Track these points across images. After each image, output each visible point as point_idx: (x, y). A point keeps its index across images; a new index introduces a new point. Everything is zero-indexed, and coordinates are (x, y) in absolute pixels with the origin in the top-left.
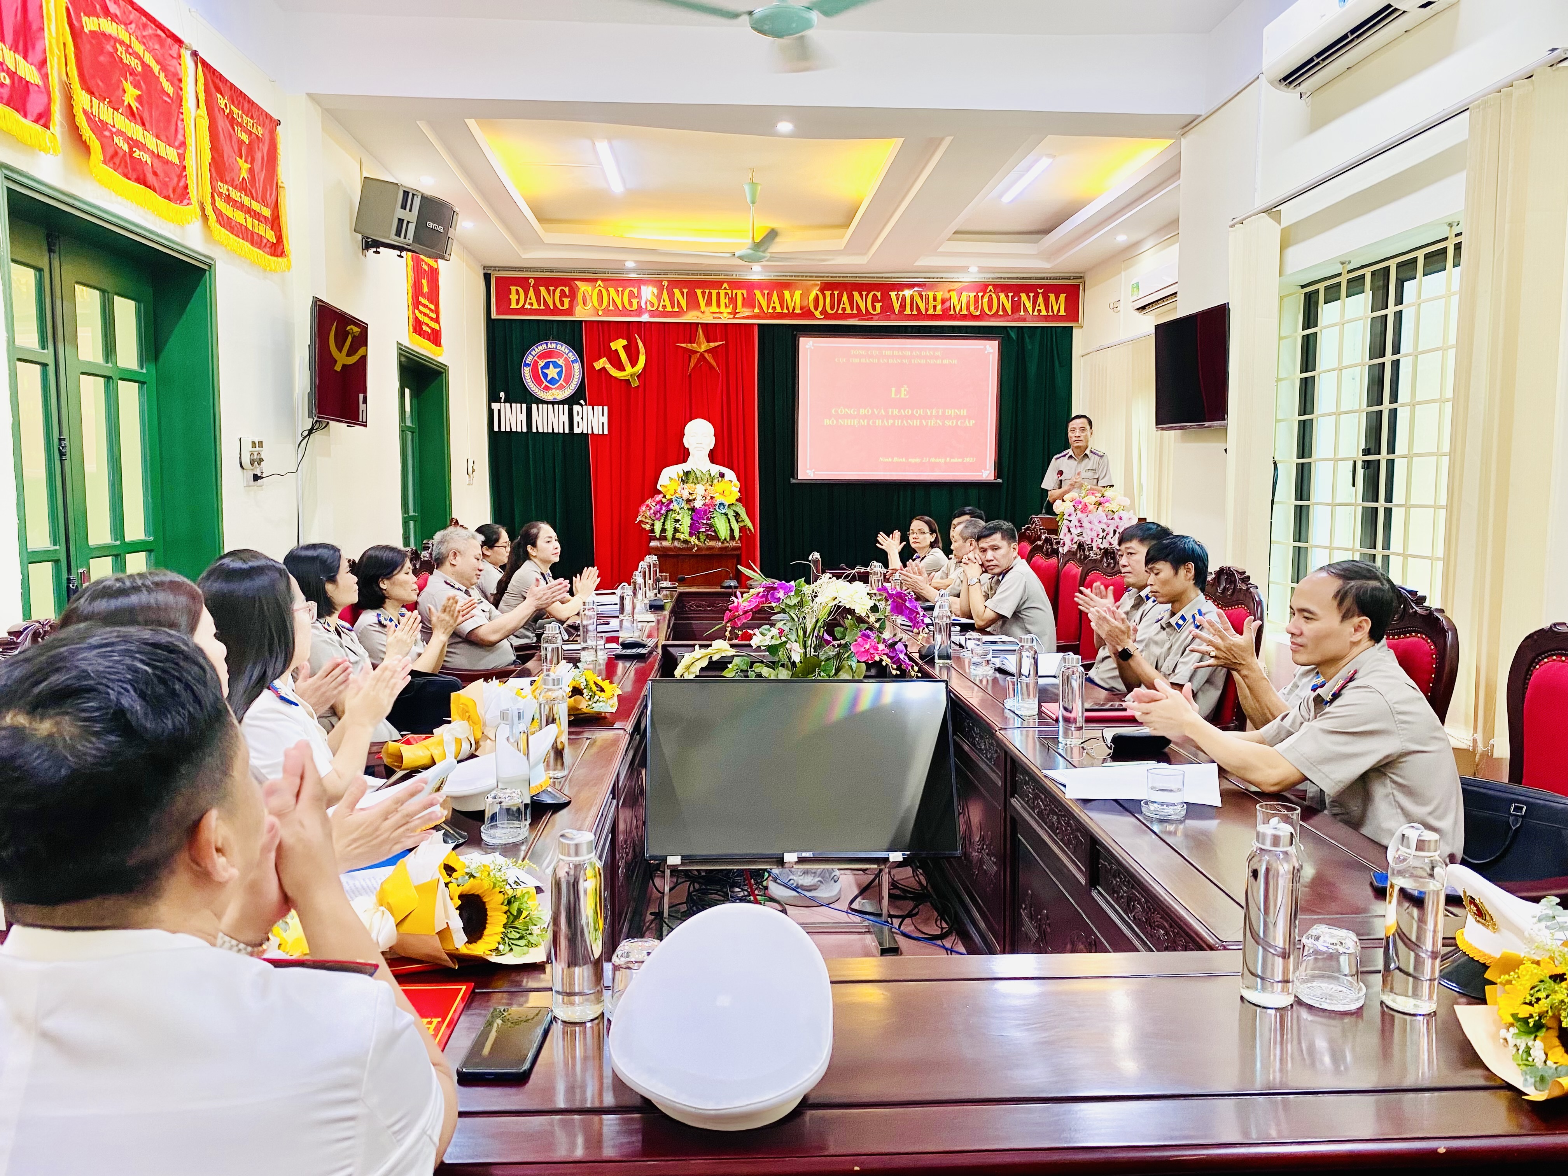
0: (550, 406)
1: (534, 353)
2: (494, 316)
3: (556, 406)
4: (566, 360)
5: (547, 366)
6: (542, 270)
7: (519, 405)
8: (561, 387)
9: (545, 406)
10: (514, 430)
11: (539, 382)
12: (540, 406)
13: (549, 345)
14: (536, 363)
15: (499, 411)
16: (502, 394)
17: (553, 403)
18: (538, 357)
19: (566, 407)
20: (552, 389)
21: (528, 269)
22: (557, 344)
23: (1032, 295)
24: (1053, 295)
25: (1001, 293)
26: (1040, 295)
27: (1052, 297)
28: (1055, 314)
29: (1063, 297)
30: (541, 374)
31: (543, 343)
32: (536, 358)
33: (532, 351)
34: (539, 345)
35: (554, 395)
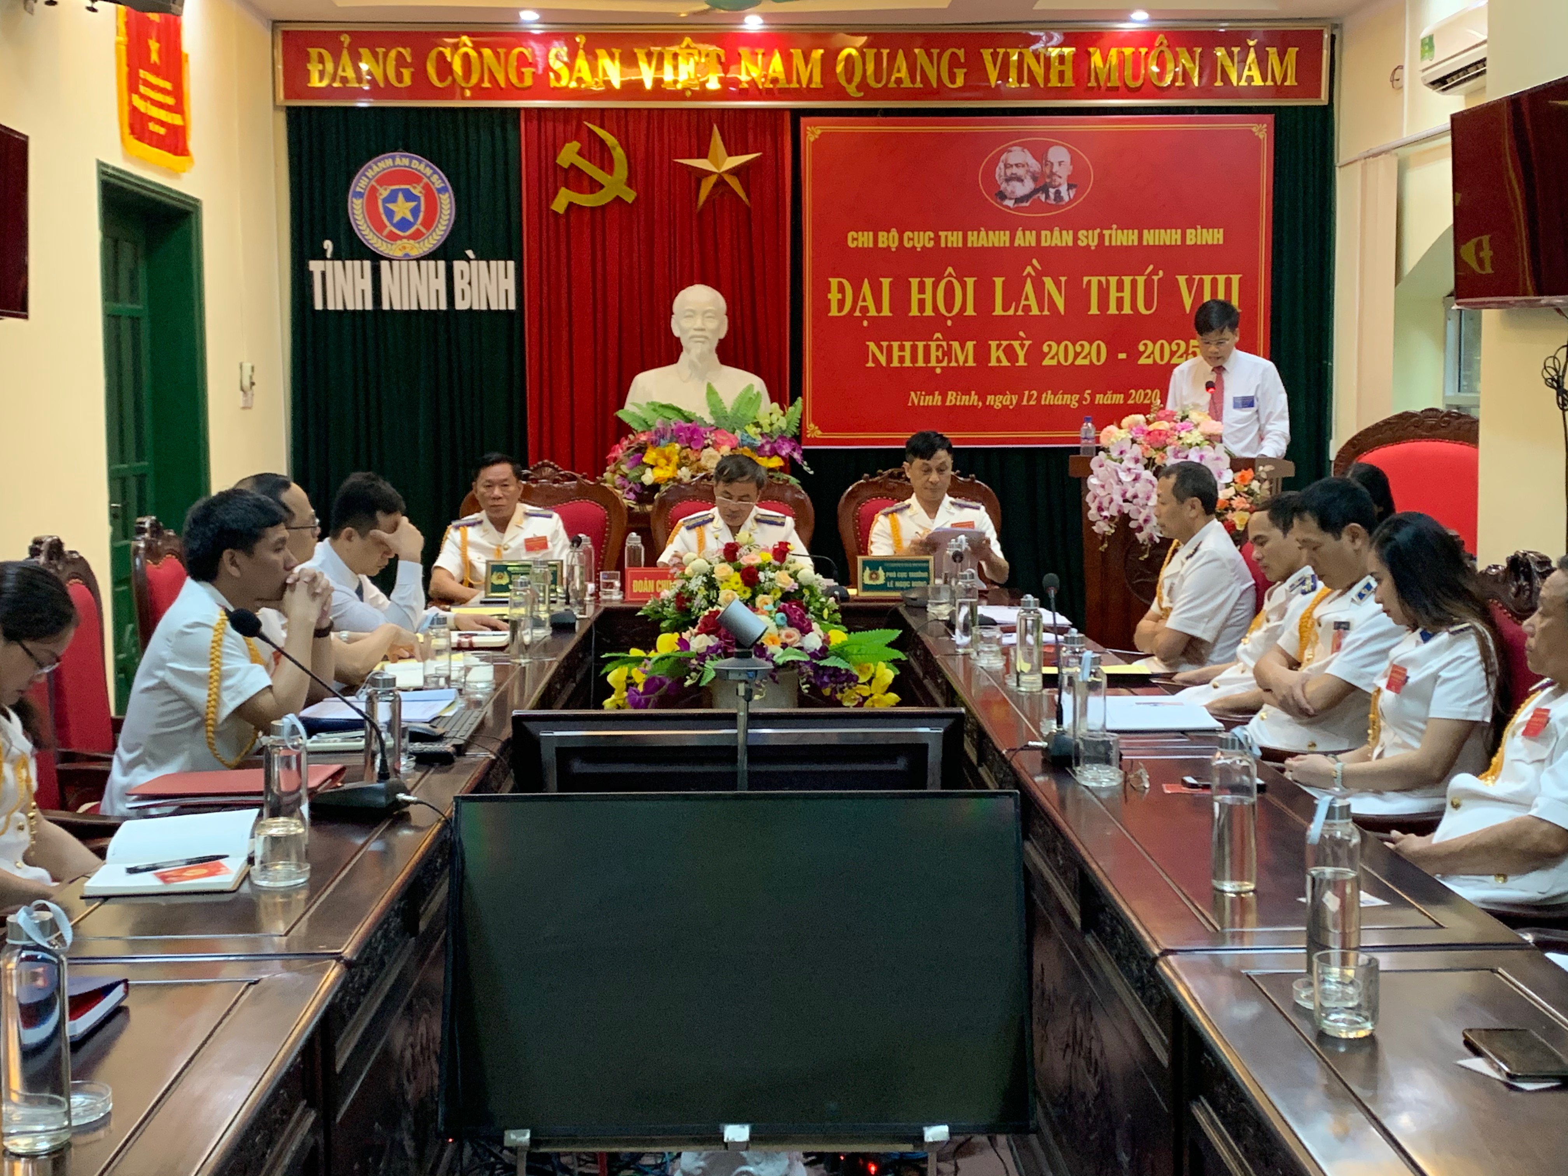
1: (370, 174)
3: (423, 264)
4: (427, 185)
5: (392, 198)
7: (357, 264)
8: (417, 236)
9: (404, 265)
10: (349, 307)
11: (379, 227)
13: (398, 161)
14: (373, 191)
15: (324, 274)
18: (378, 181)
20: (401, 238)
22: (410, 158)
23: (1236, 50)
24: (1275, 49)
25: (1181, 46)
26: (1252, 50)
27: (1272, 51)
28: (1279, 83)
29: (1292, 52)
30: (381, 210)
31: (387, 158)
32: (373, 183)
33: (366, 170)
34: (380, 161)
35: (405, 248)
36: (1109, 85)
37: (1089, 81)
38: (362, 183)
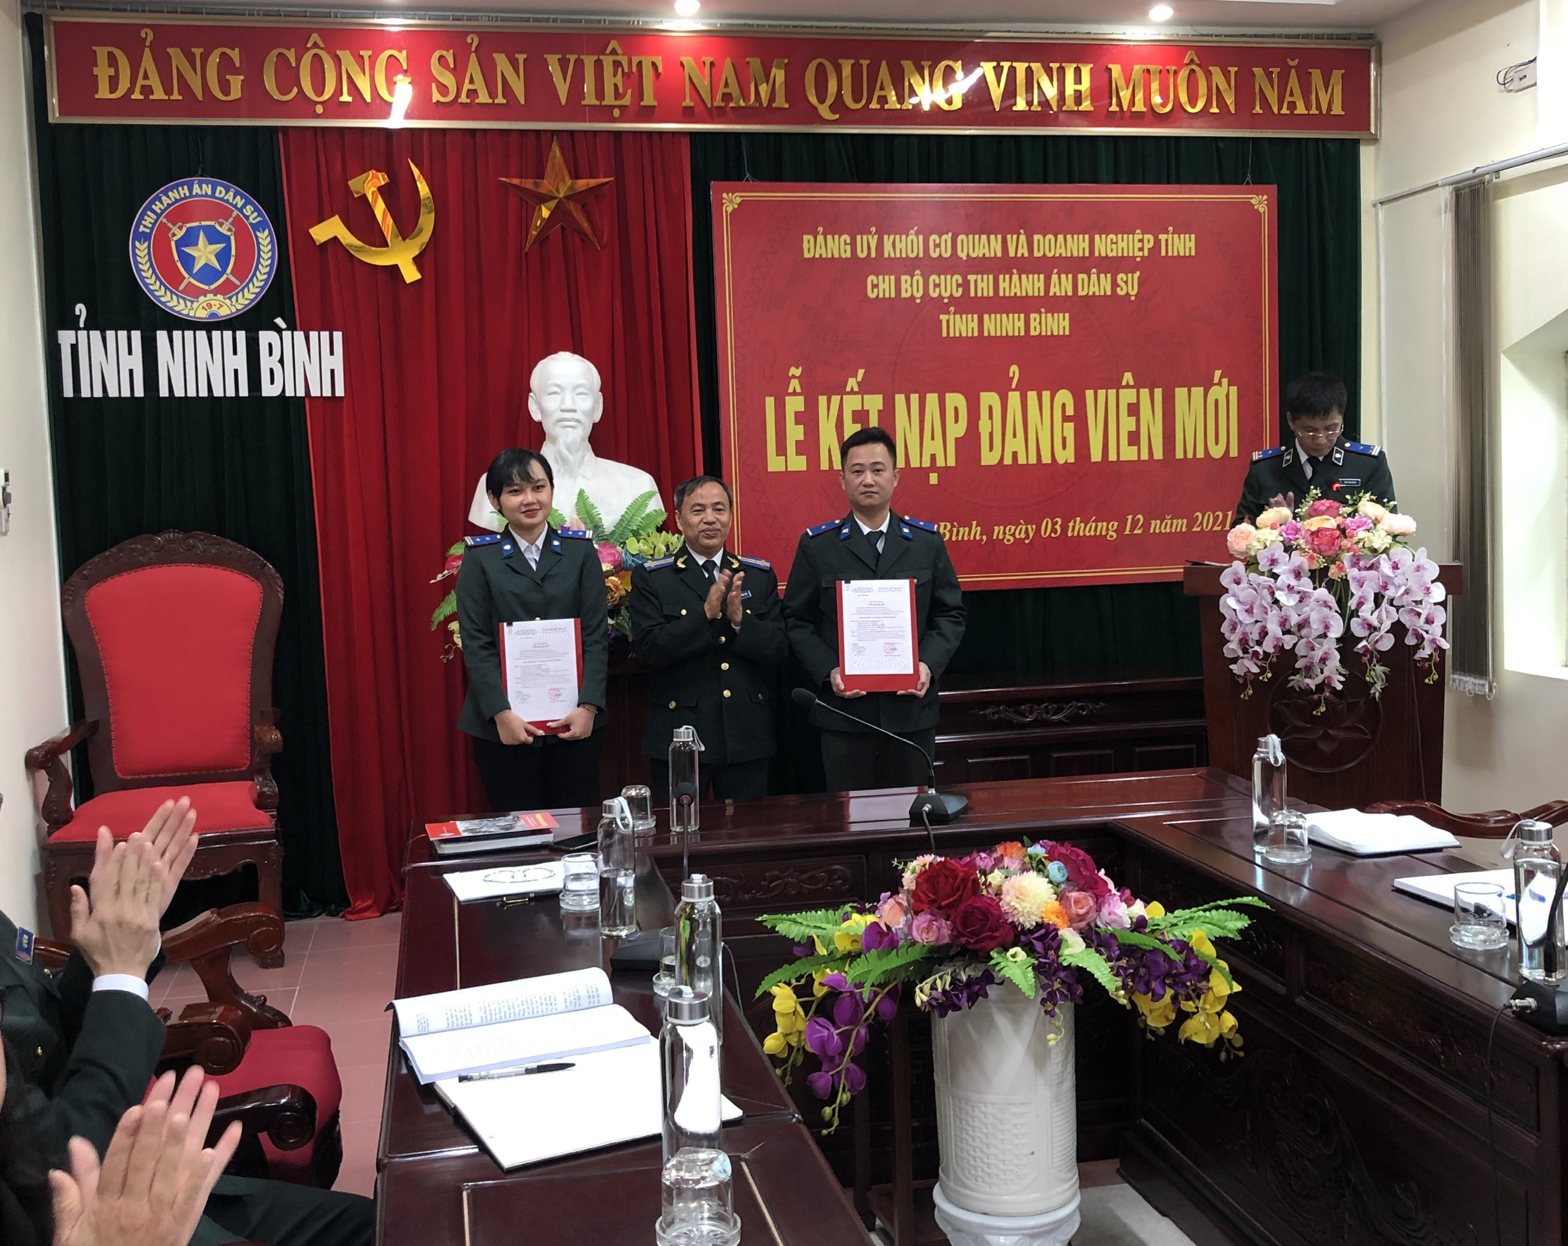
0: (202, 335)
1: (158, 207)
3: (216, 334)
4: (238, 223)
5: (190, 239)
6: (171, 8)
7: (122, 334)
8: (227, 289)
9: (189, 334)
10: (113, 393)
11: (172, 279)
12: (177, 334)
13: (196, 189)
14: (163, 231)
15: (74, 348)
16: (81, 309)
17: (209, 326)
18: (170, 217)
19: (241, 335)
20: (205, 293)
21: (138, 6)
22: (213, 185)
23: (1276, 70)
24: (1318, 71)
25: (1213, 65)
26: (1293, 71)
27: (1316, 75)
28: (1324, 112)
29: (1337, 75)
30: (176, 258)
31: (182, 184)
32: (163, 219)
33: (153, 202)
34: (171, 189)
35: (210, 306)
36: (1133, 110)
37: (1111, 105)
38: (149, 220)
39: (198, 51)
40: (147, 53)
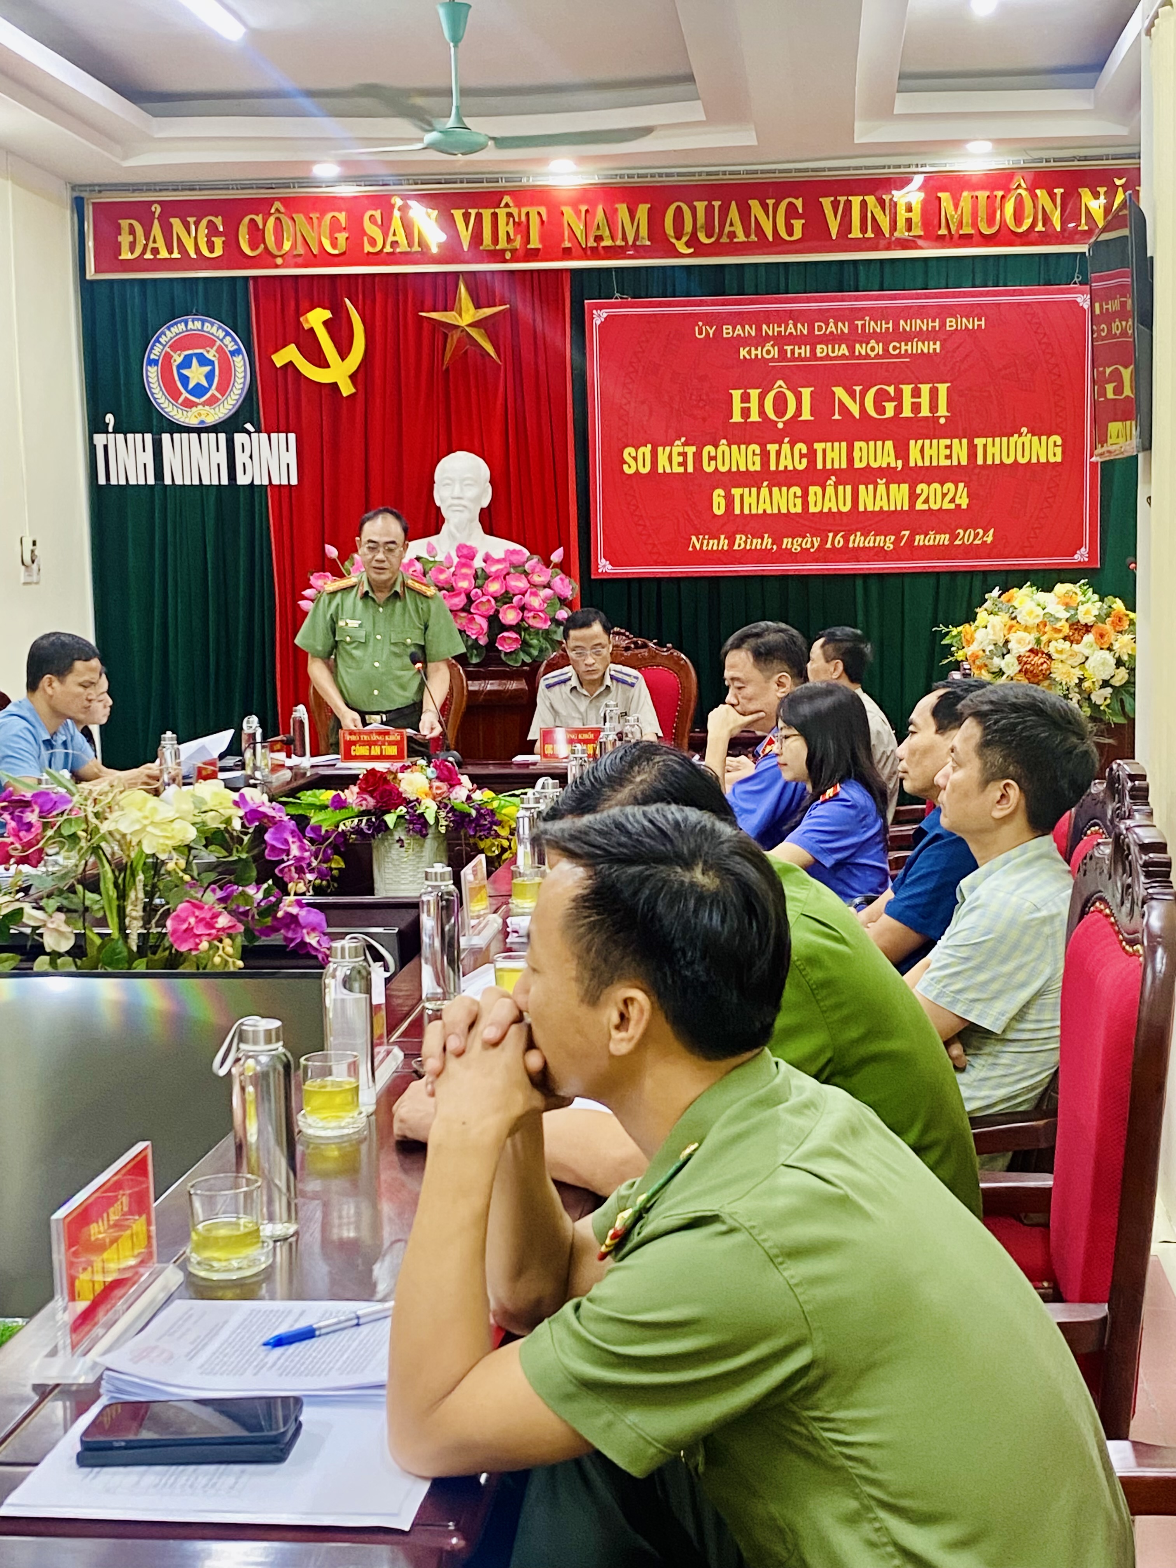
0: (194, 436)
1: (164, 340)
2: (91, 274)
4: (220, 350)
5: (186, 363)
6: (176, 187)
7: (139, 436)
8: (212, 402)
10: (132, 482)
11: (173, 393)
12: (177, 437)
13: (192, 325)
14: (168, 358)
15: (105, 448)
16: (110, 418)
17: (199, 431)
18: (170, 347)
19: (222, 437)
20: (196, 405)
21: (150, 187)
22: (203, 322)
23: (1103, 190)
25: (1040, 188)
26: (1120, 190)
30: (176, 377)
31: (180, 322)
32: (167, 349)
33: (160, 336)
35: (200, 414)
36: (961, 232)
37: (940, 229)
38: (157, 349)
39: (191, 220)
40: (156, 222)
